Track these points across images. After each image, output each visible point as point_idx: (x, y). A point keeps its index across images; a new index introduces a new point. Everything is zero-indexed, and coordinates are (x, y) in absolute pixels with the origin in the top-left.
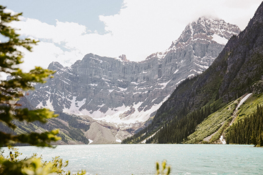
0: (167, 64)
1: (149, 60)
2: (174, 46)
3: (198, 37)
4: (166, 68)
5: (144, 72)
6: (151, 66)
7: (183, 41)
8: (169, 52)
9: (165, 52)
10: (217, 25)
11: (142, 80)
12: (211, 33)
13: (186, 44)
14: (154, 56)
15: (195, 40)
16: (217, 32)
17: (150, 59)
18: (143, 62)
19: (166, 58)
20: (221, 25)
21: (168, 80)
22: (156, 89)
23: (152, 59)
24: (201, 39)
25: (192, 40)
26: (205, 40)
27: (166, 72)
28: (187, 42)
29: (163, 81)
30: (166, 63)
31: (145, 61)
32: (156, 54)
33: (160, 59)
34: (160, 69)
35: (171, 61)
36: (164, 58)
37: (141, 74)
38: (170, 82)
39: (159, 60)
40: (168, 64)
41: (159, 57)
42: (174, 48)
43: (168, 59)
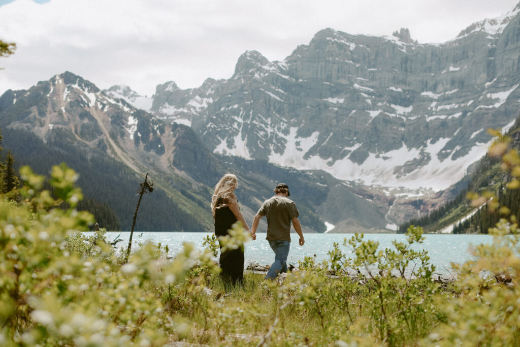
0: (508, 48)
1: (464, 38)
4: (506, 57)
5: (452, 69)
6: (471, 53)
8: (514, 18)
11: (448, 87)
14: (478, 29)
17: (468, 37)
18: (451, 43)
19: (506, 33)
21: (512, 85)
22: (482, 106)
23: (470, 37)
27: (505, 66)
29: (499, 88)
30: (506, 44)
31: (455, 42)
32: (482, 23)
34: (493, 58)
36: (501, 32)
37: (444, 73)
38: (515, 90)
39: (490, 37)
41: (491, 30)
43: (511, 35)
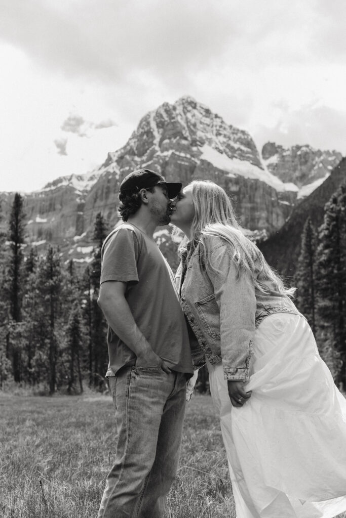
2: (114, 164)
3: (172, 148)
7: (134, 154)
9: (90, 175)
10: (208, 125)
12: (200, 142)
13: (143, 162)
15: (165, 153)
16: (210, 141)
20: (216, 126)
24: (180, 152)
25: (159, 153)
26: (188, 156)
28: (144, 158)
33: (79, 191)
35: (107, 198)
40: (102, 203)
42: (113, 168)
